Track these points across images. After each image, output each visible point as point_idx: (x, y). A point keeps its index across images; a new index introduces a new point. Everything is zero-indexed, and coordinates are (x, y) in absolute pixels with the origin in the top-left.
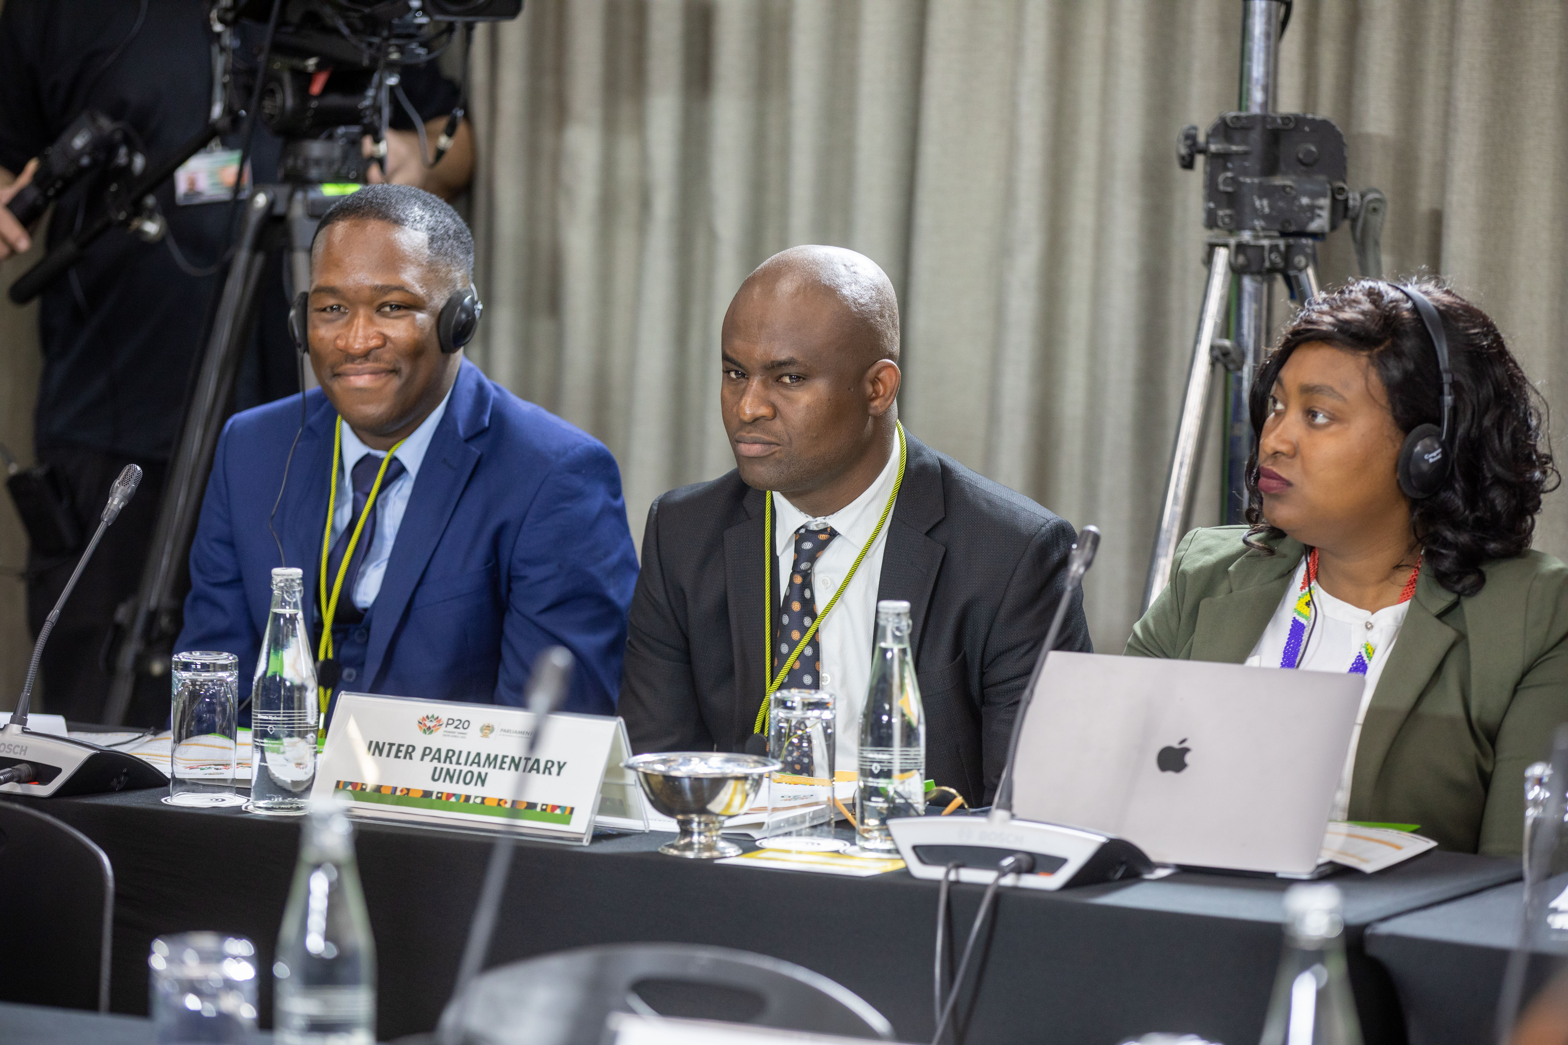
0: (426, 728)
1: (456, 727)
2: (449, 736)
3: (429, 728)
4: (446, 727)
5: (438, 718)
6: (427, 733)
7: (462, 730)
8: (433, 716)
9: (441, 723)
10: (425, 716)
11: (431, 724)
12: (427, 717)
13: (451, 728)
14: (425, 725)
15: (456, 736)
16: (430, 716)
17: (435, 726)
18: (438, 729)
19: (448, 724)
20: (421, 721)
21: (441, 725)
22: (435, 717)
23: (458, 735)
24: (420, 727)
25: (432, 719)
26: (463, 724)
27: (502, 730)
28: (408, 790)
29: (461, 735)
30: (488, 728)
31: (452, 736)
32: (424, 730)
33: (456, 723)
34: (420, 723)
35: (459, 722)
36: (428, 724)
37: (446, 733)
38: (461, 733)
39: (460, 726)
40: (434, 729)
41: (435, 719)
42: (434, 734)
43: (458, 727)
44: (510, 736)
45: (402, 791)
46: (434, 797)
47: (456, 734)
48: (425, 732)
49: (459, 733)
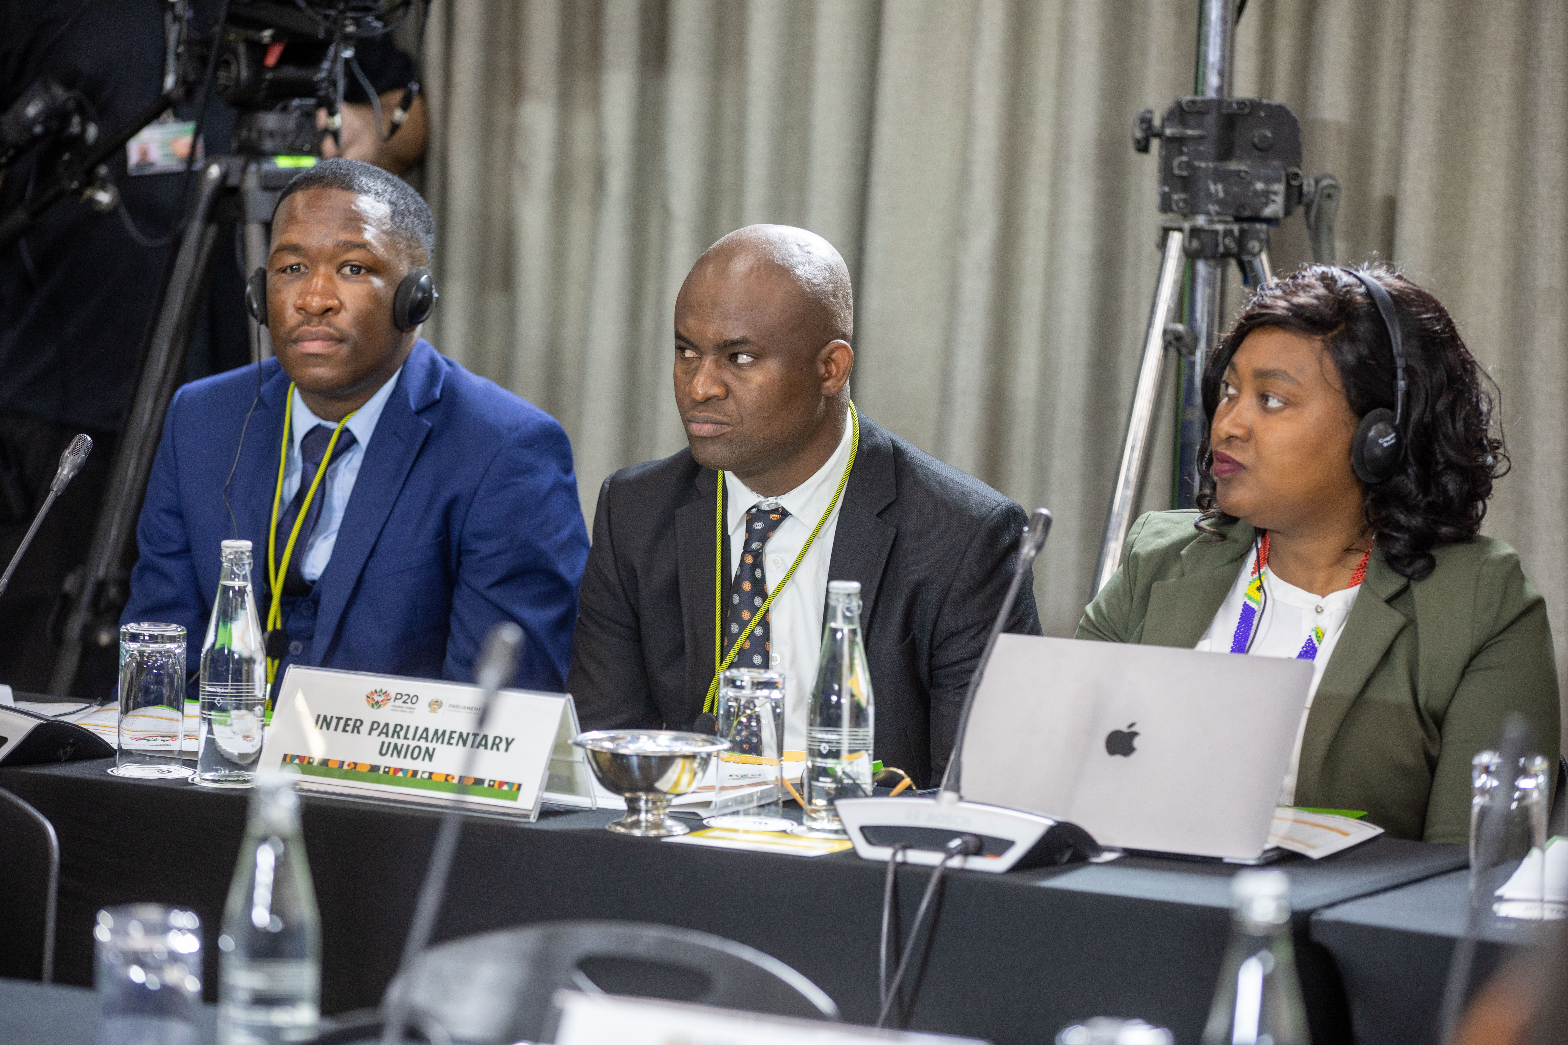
0: (374, 703)
1: (404, 702)
2: (397, 710)
3: (377, 702)
4: (395, 701)
5: (386, 692)
6: (376, 707)
7: (410, 705)
8: (381, 691)
9: (389, 698)
10: (373, 691)
11: (380, 699)
12: (376, 691)
13: (399, 703)
14: (373, 699)
15: (404, 711)
16: (378, 690)
17: (383, 701)
18: (386, 703)
19: (396, 699)
20: (369, 695)
21: (389, 700)
22: (384, 691)
23: (406, 710)
24: (368, 701)
25: (380, 694)
26: (412, 699)
27: (450, 705)
28: (356, 764)
29: (409, 710)
30: (437, 703)
31: (400, 711)
32: (373, 704)
33: (405, 698)
34: (368, 697)
35: (407, 697)
36: (376, 698)
37: (394, 708)
38: (410, 708)
39: (409, 701)
40: (382, 703)
41: (383, 694)
42: (382, 709)
43: (407, 701)
44: (459, 711)
45: (349, 765)
46: (381, 771)
47: (404, 709)
48: (373, 706)
49: (407, 708)
